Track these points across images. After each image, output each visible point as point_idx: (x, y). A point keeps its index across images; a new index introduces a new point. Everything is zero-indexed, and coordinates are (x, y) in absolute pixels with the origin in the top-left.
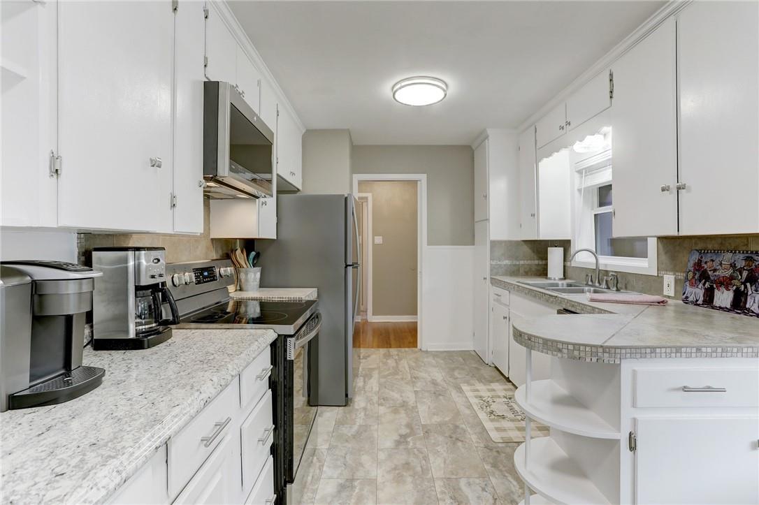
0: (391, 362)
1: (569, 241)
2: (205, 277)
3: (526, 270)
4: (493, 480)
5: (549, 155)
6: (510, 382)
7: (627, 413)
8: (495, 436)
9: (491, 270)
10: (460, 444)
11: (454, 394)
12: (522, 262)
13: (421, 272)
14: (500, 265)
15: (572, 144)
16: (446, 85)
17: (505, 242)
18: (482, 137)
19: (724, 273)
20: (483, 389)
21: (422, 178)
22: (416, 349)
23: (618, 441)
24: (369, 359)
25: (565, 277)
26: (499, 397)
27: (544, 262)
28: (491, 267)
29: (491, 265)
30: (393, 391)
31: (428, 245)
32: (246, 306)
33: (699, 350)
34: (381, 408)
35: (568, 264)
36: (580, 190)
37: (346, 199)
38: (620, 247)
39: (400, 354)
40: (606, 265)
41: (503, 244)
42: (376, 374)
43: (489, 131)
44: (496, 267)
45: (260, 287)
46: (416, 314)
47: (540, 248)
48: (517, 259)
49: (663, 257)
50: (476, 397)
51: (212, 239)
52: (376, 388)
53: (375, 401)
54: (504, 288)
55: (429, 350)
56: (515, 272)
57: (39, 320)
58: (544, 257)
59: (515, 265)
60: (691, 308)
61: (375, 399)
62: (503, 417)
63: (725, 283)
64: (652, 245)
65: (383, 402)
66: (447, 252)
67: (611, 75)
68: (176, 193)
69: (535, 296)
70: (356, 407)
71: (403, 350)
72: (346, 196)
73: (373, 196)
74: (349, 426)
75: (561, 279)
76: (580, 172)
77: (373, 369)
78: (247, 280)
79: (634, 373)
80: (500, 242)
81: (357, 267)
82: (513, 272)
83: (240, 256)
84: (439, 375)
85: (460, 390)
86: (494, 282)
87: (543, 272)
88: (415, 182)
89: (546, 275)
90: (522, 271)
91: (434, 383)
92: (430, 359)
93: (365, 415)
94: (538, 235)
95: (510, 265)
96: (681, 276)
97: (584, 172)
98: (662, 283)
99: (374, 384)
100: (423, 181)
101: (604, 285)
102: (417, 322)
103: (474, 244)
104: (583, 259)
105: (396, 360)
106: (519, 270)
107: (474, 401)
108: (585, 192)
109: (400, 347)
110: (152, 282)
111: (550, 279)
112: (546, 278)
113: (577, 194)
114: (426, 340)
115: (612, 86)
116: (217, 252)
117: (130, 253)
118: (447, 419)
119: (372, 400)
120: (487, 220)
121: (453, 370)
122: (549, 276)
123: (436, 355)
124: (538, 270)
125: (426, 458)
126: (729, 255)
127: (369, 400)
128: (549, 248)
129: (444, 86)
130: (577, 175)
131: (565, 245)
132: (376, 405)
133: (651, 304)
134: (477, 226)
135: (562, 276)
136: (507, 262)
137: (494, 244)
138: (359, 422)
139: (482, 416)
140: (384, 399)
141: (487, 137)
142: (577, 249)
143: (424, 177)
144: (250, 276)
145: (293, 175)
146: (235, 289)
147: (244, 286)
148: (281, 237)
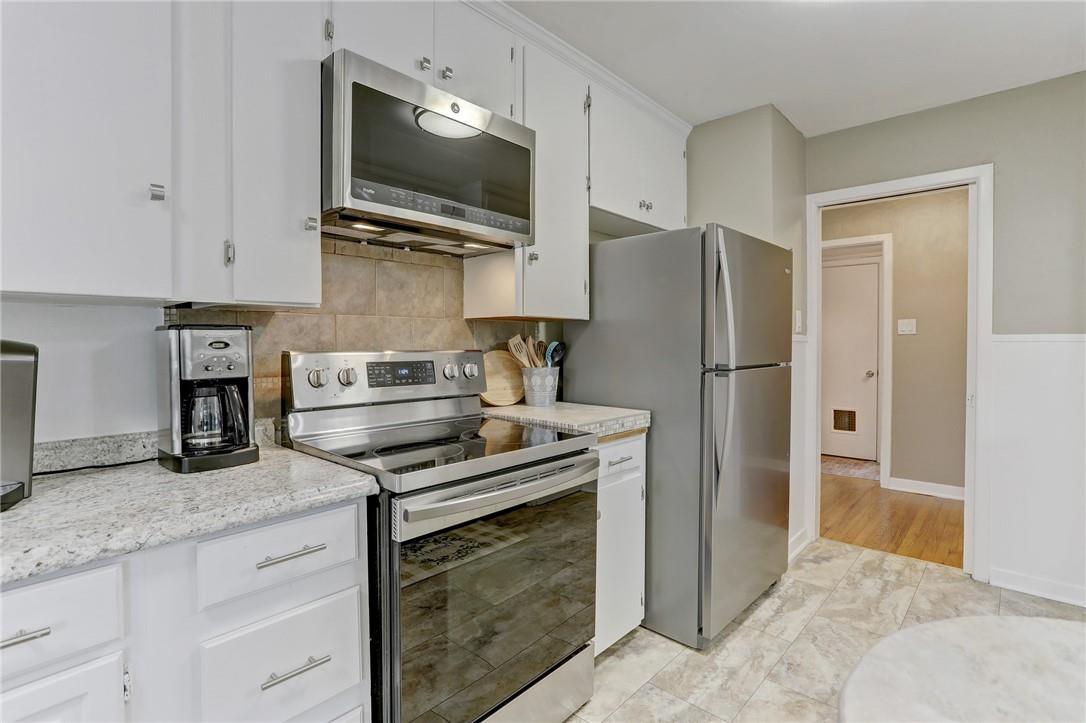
0: (870, 586)
2: (402, 377)
22: (954, 570)
24: (825, 564)
30: (826, 655)
34: (769, 685)
37: (703, 237)
39: (907, 572)
42: (813, 603)
52: (790, 635)
53: (766, 663)
61: (771, 659)
65: (784, 674)
70: (718, 662)
72: (703, 228)
73: (894, 239)
74: (671, 697)
77: (818, 589)
78: (531, 389)
93: (722, 687)
99: (794, 622)
105: (886, 583)
109: (919, 556)
119: (762, 656)
127: (755, 657)
132: (762, 674)
138: (699, 697)
140: (790, 666)
143: (984, 175)
144: (536, 380)
145: (649, 207)
146: (513, 400)
147: (528, 399)
148: (598, 316)
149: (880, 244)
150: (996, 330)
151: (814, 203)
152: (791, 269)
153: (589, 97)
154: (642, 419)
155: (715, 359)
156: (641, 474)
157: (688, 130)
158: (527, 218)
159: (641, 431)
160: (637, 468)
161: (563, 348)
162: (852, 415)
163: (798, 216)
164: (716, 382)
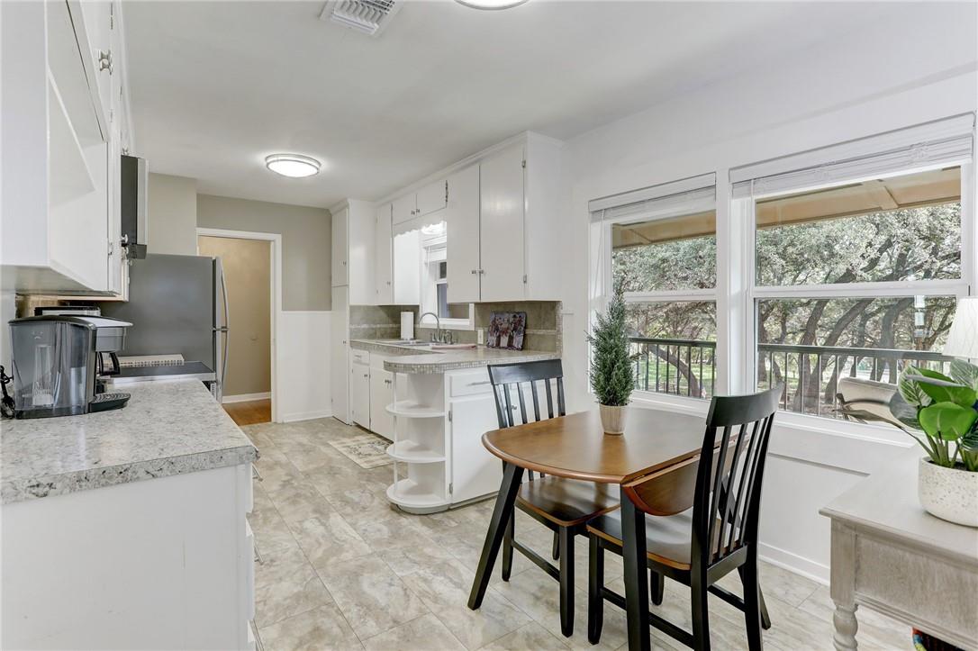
1: (418, 306)
4: (369, 487)
5: (402, 233)
6: (372, 433)
7: (448, 400)
8: (365, 466)
9: (351, 334)
10: (337, 476)
11: (323, 449)
12: (378, 326)
13: (274, 339)
14: (359, 329)
15: (420, 228)
16: (319, 164)
17: (364, 307)
18: (342, 206)
19: (505, 326)
20: (349, 442)
21: (277, 239)
22: (270, 423)
23: (444, 417)
25: (415, 338)
26: (363, 444)
27: (397, 325)
28: (350, 331)
29: (351, 329)
31: (283, 310)
33: (480, 363)
35: (417, 326)
36: (426, 264)
37: (214, 262)
38: (456, 311)
39: (253, 429)
40: (444, 325)
41: (362, 309)
43: (350, 201)
44: (355, 330)
46: (269, 390)
47: (394, 313)
48: (374, 323)
49: (478, 317)
50: (344, 447)
54: (365, 349)
55: (285, 421)
56: (372, 335)
58: (397, 320)
59: (373, 329)
60: (490, 349)
62: (370, 455)
63: (504, 332)
64: (472, 308)
66: (302, 318)
67: (447, 184)
69: (392, 352)
71: (256, 425)
72: (214, 258)
75: (411, 339)
76: (426, 248)
79: (451, 378)
80: (359, 307)
81: (226, 332)
84: (304, 440)
85: (329, 446)
86: (353, 344)
87: (396, 334)
88: (268, 243)
89: (400, 336)
90: (378, 334)
91: (300, 444)
92: (289, 428)
94: (394, 301)
95: (368, 329)
96: (486, 329)
97: (431, 249)
98: (477, 335)
100: (277, 241)
101: (443, 341)
102: (270, 400)
103: (330, 310)
104: (428, 321)
107: (341, 450)
108: (430, 265)
109: (251, 424)
112: (400, 339)
113: (424, 265)
114: (280, 412)
115: (447, 193)
118: (323, 464)
120: (347, 286)
121: (317, 433)
122: (402, 337)
123: (293, 425)
124: (392, 333)
125: (313, 488)
126: (507, 315)
128: (402, 313)
129: (318, 166)
130: (424, 251)
131: (415, 309)
133: (468, 348)
134: (335, 293)
135: (412, 337)
136: (365, 326)
137: (353, 309)
139: (353, 457)
141: (347, 206)
142: (424, 312)
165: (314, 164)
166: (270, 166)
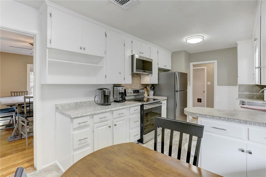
2: (136, 92)
3: (258, 97)
9: (239, 96)
14: (243, 94)
28: (239, 95)
29: (239, 94)
32: (150, 100)
33: (220, 118)
41: (245, 86)
44: (241, 95)
45: (153, 95)
48: (252, 92)
51: (142, 84)
57: (105, 96)
59: (251, 95)
68: (125, 77)
72: (175, 72)
73: (207, 68)
78: (150, 94)
79: (201, 121)
80: (243, 85)
82: (250, 97)
83: (148, 88)
88: (213, 63)
90: (255, 97)
94: (255, 83)
95: (249, 94)
100: (216, 63)
106: (253, 97)
110: (121, 92)
111: (264, 101)
112: (263, 101)
116: (143, 87)
117: (118, 87)
136: (247, 93)
137: (240, 86)
141: (238, 45)
143: (216, 61)
144: (151, 93)
145: (166, 66)
146: (147, 95)
147: (149, 95)
148: (159, 83)
149: (204, 68)
150: (218, 85)
151: (191, 64)
152: (187, 76)
153: (158, 51)
154: (166, 98)
155: (176, 90)
156: (166, 106)
157: (171, 53)
158: (152, 71)
159: (166, 100)
160: (165, 105)
161: (154, 88)
162: (201, 99)
163: (189, 66)
164: (176, 93)
165: (201, 37)
166: (187, 42)
